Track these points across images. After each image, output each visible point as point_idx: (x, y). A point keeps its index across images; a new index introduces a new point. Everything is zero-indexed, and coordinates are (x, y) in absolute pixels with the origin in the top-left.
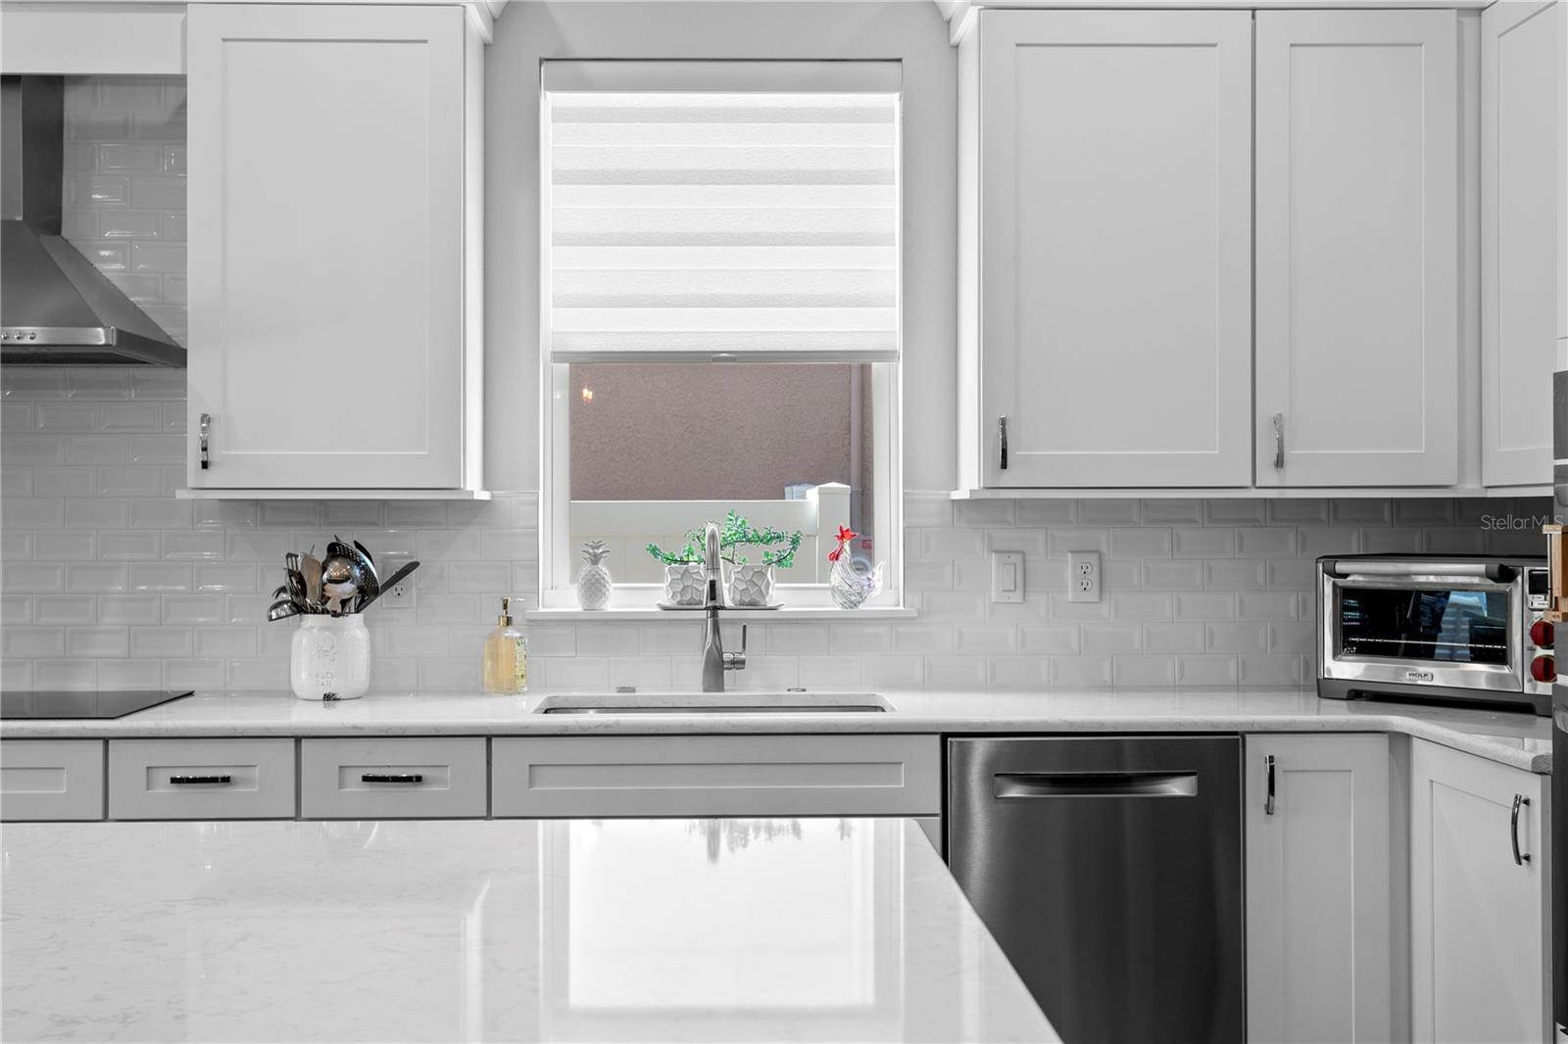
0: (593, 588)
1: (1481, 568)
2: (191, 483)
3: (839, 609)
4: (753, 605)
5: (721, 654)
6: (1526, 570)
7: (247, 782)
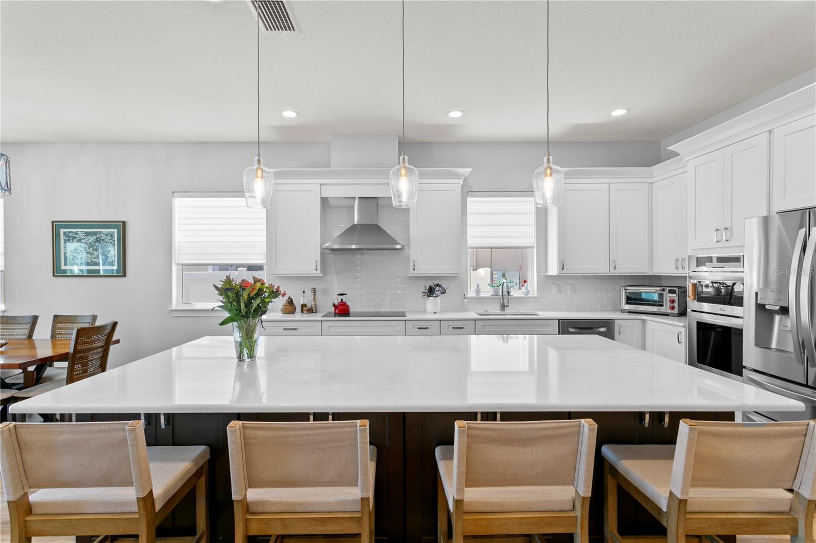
0: (478, 292)
1: (659, 289)
2: (411, 272)
3: (523, 296)
4: (509, 295)
5: (504, 304)
6: (668, 289)
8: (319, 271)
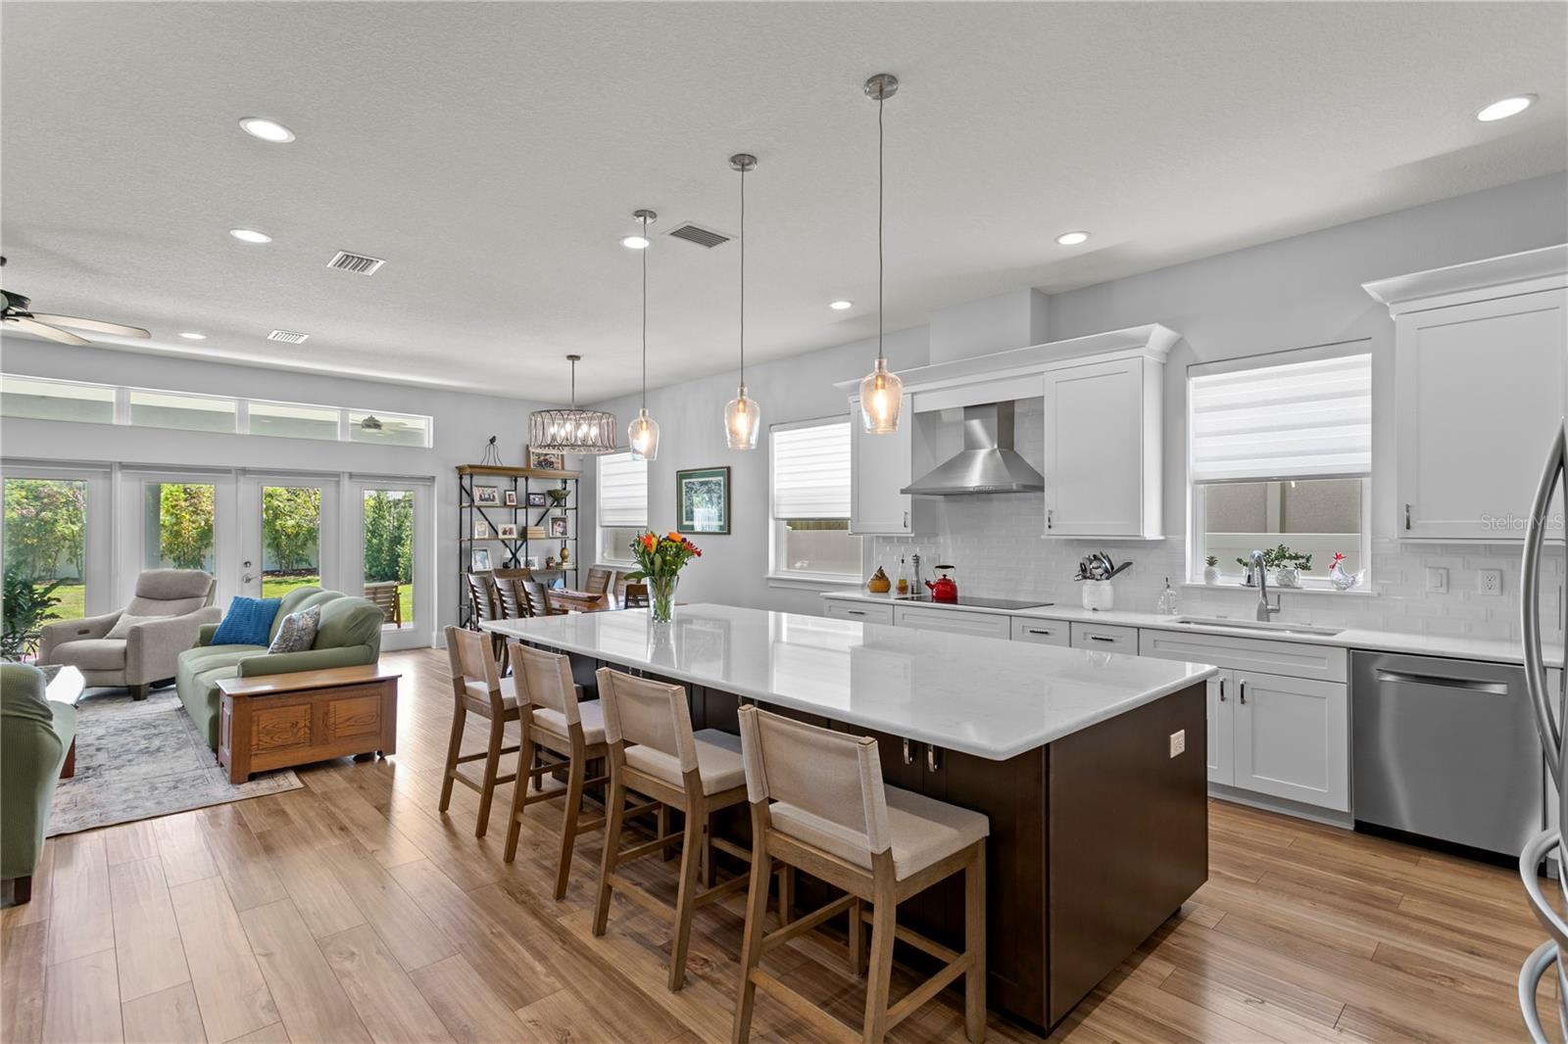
0: (1209, 575)
2: (1046, 533)
3: (1336, 590)
4: (1287, 586)
5: (1266, 606)
7: (1053, 634)
8: (909, 530)
